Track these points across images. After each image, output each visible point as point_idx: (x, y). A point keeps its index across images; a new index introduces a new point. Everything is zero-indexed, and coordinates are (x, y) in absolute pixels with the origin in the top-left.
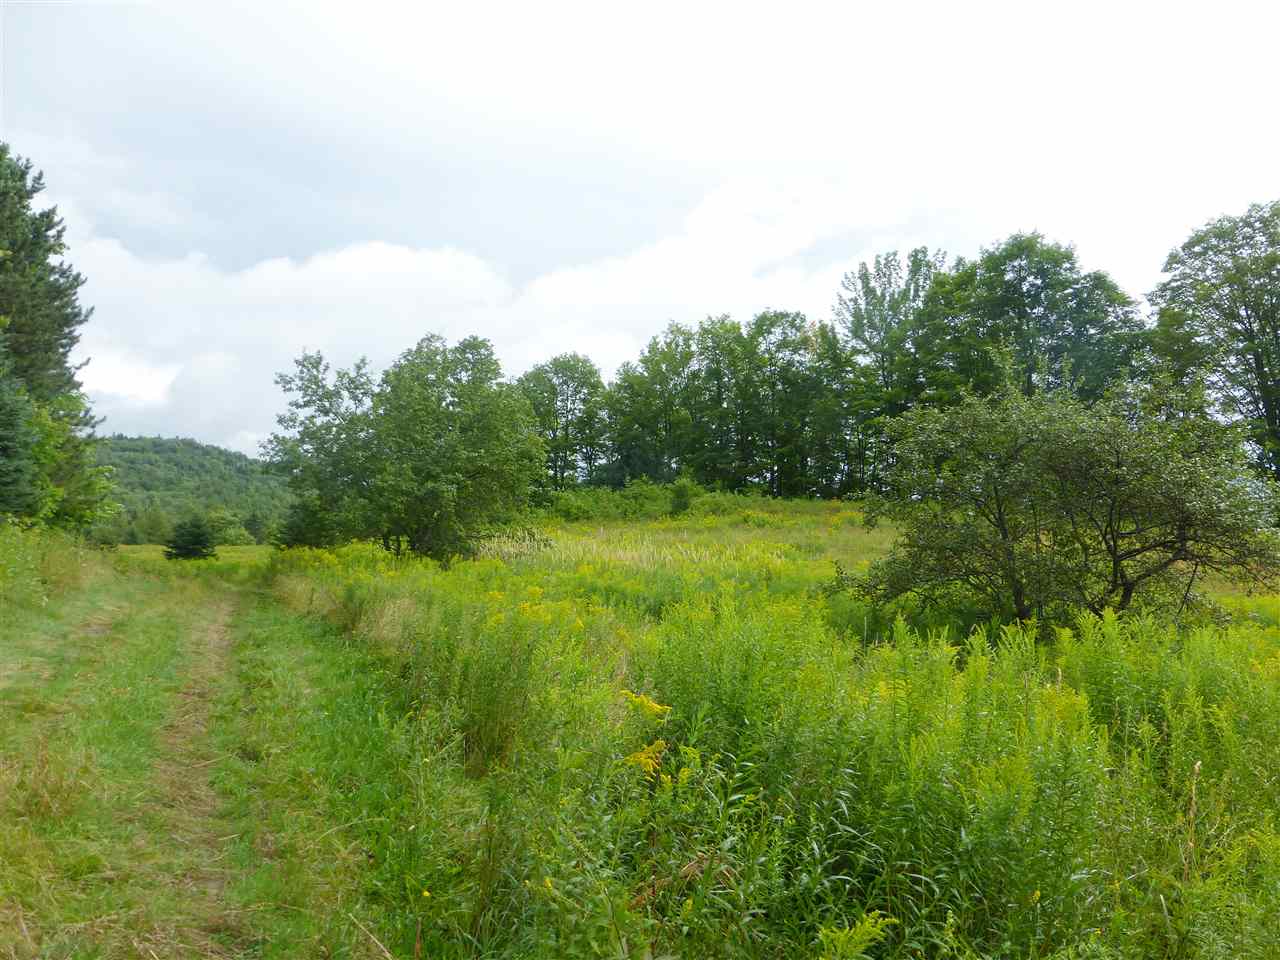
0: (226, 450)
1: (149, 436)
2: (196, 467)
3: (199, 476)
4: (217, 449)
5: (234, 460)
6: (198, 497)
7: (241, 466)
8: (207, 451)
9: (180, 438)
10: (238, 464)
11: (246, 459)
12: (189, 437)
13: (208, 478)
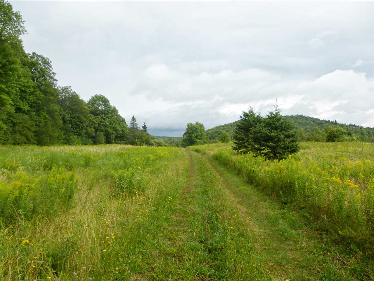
0: (313, 118)
1: (289, 115)
2: (304, 123)
3: (305, 126)
4: (310, 117)
5: (316, 120)
6: (306, 132)
7: (318, 122)
8: (307, 118)
9: (298, 115)
10: (317, 122)
11: (319, 120)
12: (301, 114)
13: (308, 126)
